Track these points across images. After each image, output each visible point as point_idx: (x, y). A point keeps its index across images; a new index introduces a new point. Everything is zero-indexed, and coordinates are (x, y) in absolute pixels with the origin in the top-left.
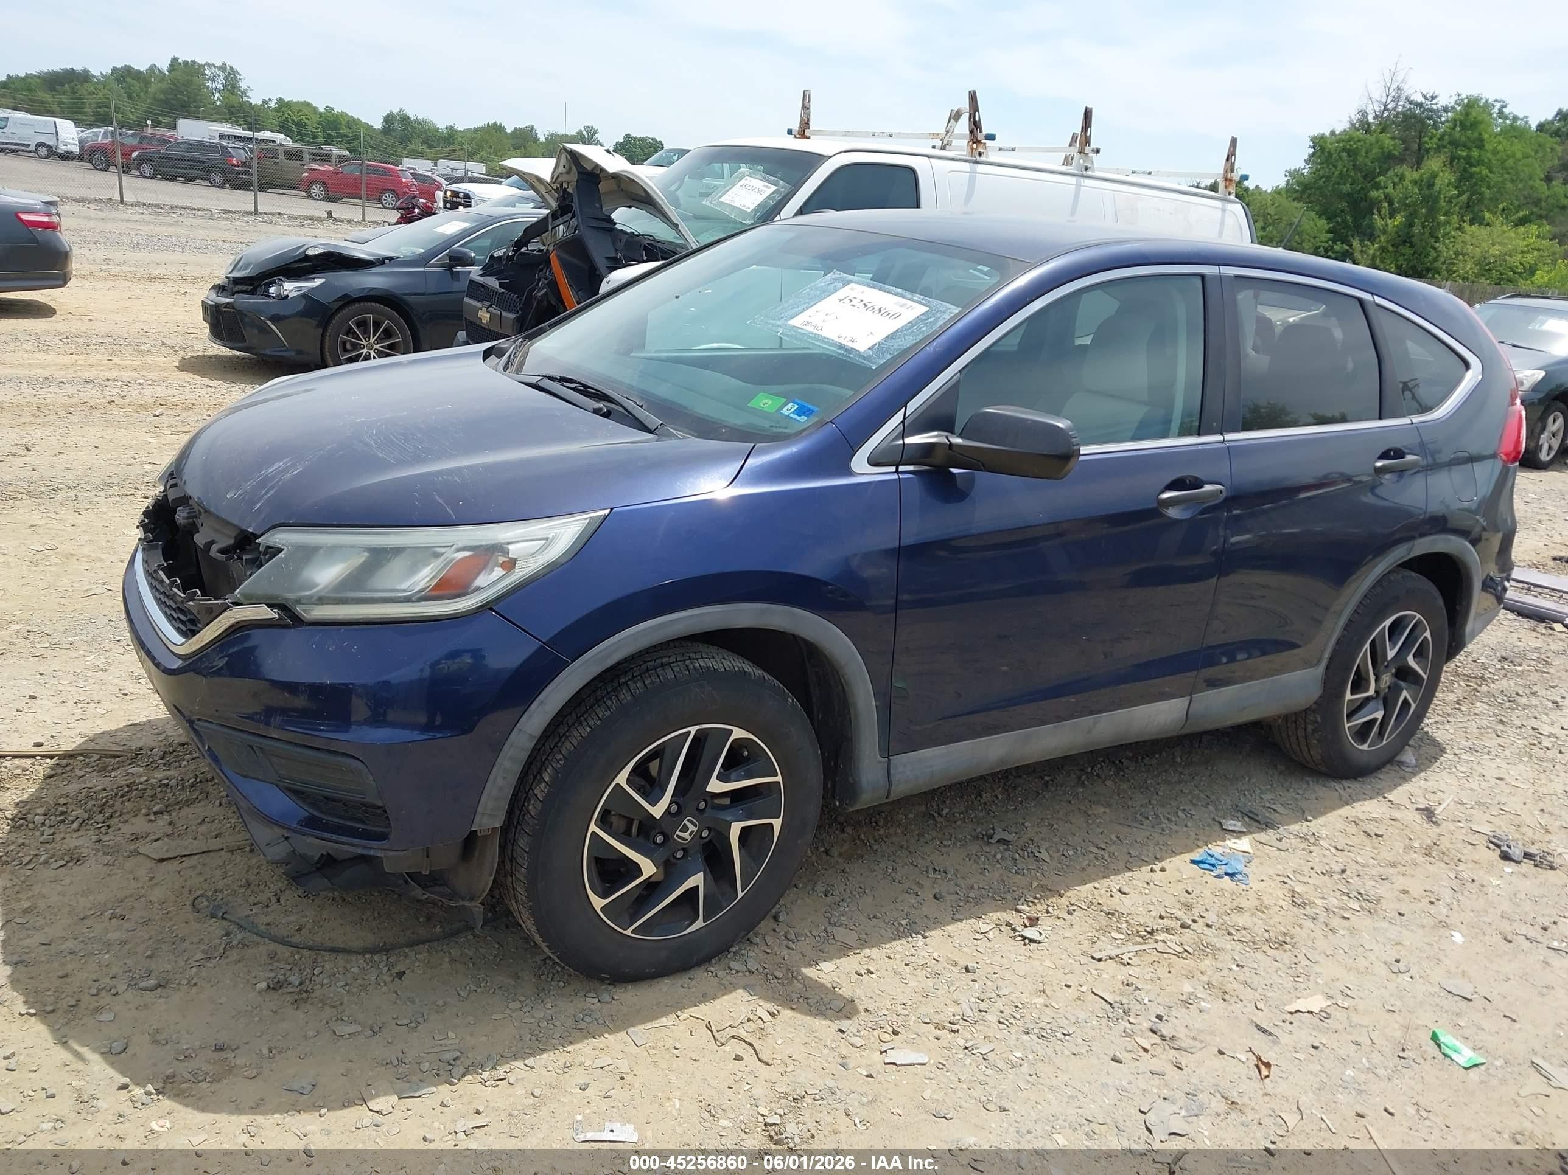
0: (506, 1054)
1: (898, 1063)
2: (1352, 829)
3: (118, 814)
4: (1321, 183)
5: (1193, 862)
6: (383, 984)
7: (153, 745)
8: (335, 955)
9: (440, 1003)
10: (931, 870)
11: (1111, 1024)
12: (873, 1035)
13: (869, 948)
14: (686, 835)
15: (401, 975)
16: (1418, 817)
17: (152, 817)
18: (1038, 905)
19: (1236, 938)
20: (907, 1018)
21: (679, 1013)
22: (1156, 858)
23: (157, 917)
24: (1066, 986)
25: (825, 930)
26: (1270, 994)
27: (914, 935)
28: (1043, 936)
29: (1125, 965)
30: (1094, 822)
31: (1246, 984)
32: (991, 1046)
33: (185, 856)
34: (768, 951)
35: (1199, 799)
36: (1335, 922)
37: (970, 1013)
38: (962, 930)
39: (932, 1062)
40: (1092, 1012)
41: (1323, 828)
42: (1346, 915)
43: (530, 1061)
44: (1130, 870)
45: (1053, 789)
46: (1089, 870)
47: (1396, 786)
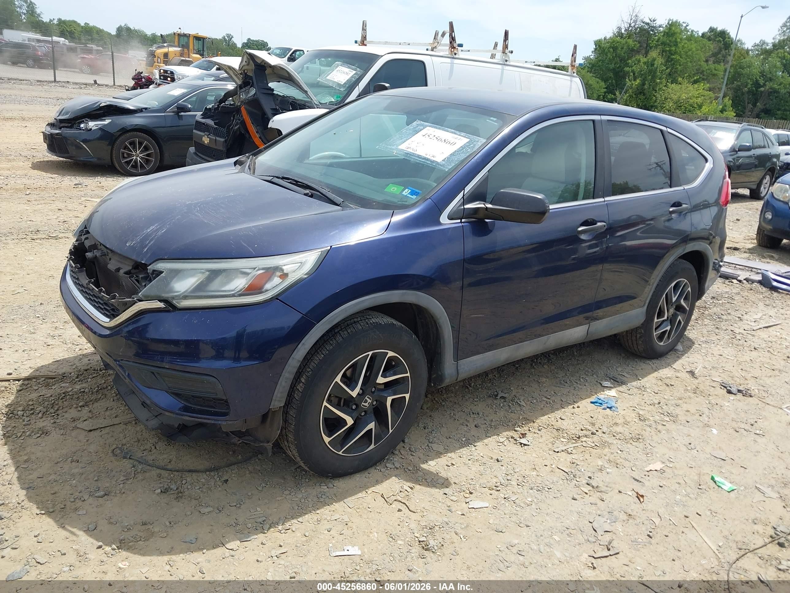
0: (288, 517)
1: (475, 507)
2: (660, 383)
3: (61, 408)
4: (600, 63)
5: (592, 402)
6: (218, 487)
7: (71, 371)
8: (191, 473)
9: (250, 494)
10: (471, 414)
11: (568, 482)
12: (461, 495)
13: (450, 453)
14: (366, 404)
15: (226, 481)
16: (688, 376)
17: (80, 409)
18: (525, 427)
19: (617, 438)
20: (475, 486)
21: (367, 490)
22: (575, 402)
23: (95, 460)
24: (545, 465)
25: (428, 445)
26: (637, 463)
27: (470, 445)
28: (530, 442)
29: (569, 454)
30: (542, 386)
31: (626, 459)
32: (516, 497)
33: (102, 428)
34: (403, 457)
35: (588, 372)
36: (660, 427)
37: (503, 481)
38: (491, 441)
39: (490, 506)
40: (559, 477)
41: (647, 383)
42: (664, 424)
43: (300, 519)
44: (563, 408)
45: (520, 371)
46: (545, 409)
47: (675, 361)
